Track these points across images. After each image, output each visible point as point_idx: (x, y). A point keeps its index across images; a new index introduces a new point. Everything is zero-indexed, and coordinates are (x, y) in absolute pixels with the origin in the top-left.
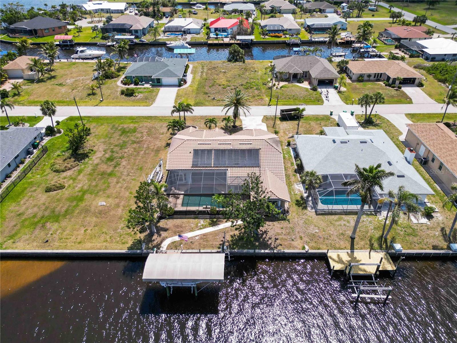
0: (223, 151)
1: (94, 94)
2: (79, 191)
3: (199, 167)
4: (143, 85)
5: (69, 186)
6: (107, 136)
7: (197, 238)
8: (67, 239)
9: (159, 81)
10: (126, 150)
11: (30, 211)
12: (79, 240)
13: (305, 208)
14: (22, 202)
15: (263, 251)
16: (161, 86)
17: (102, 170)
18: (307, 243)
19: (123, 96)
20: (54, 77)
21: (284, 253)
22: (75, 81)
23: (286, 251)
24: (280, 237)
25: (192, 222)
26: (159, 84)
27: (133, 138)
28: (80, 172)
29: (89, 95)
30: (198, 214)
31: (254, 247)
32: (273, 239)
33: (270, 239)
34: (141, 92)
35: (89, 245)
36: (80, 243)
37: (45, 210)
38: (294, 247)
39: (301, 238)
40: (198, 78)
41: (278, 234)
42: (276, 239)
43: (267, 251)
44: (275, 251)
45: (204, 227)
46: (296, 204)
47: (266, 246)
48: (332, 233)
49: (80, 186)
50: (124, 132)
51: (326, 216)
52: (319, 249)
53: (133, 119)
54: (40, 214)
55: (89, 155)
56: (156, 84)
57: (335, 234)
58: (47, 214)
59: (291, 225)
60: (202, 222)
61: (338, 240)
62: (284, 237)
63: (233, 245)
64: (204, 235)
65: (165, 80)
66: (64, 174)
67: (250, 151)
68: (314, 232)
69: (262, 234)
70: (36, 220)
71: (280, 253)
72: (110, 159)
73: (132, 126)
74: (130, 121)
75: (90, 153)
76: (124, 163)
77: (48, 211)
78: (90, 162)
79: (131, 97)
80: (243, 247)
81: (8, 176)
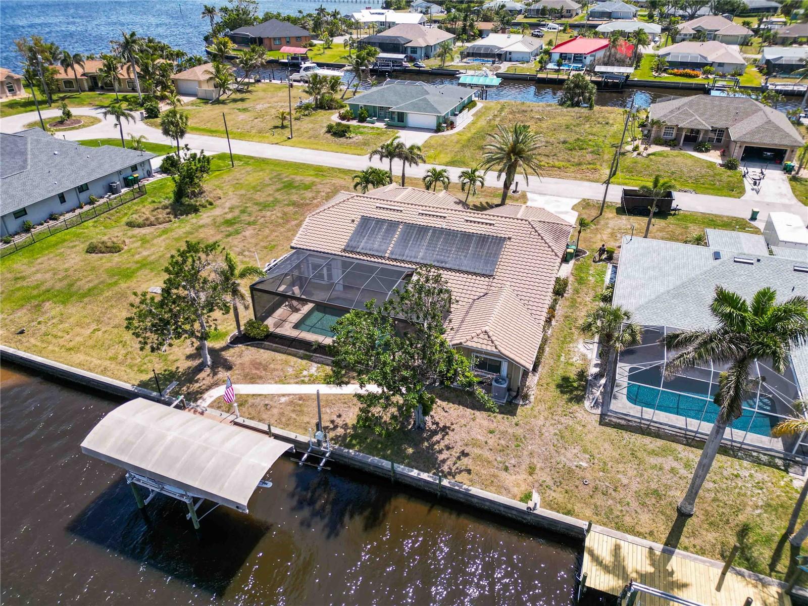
0: (422, 230)
1: (283, 127)
2: (137, 262)
3: (359, 253)
4: (373, 123)
5: (129, 251)
6: (254, 188)
7: (283, 400)
8: (56, 337)
9: (401, 117)
10: (269, 214)
11: (39, 276)
12: (71, 344)
13: (579, 400)
14: (39, 261)
15: (414, 473)
16: (404, 127)
17: (202, 236)
18: (542, 488)
19: (329, 135)
20: (242, 100)
21: (467, 494)
22: (270, 107)
23: (475, 491)
24: (477, 451)
25: (294, 363)
26: (401, 124)
27: (295, 198)
28: (165, 231)
29: (276, 127)
30: (315, 351)
31: (399, 457)
32: (455, 453)
33: (448, 448)
34: (361, 133)
35: (80, 357)
36: (70, 349)
37: (60, 280)
38: (502, 488)
39: (532, 470)
40: (482, 123)
41: (475, 443)
42: (464, 454)
43: (425, 476)
44: (445, 483)
45: (313, 380)
46: (559, 386)
47: (428, 461)
48: (625, 481)
49: (145, 253)
50: (289, 186)
51: (626, 435)
52: (568, 513)
53: (320, 171)
54: (48, 285)
55: (201, 209)
56: (396, 122)
57: (634, 486)
58: (58, 286)
59: (519, 431)
60: (314, 369)
61: (634, 505)
62: (487, 454)
63: (353, 437)
64: (301, 397)
65: (413, 118)
66: (137, 231)
67: (483, 239)
68: (573, 466)
69: (435, 433)
70: (35, 292)
71: (458, 491)
72: (229, 223)
73: (308, 179)
74: (312, 173)
75: (204, 207)
76: (249, 232)
77: (65, 282)
78: (194, 221)
79: (341, 139)
80: (371, 449)
81: (53, 217)
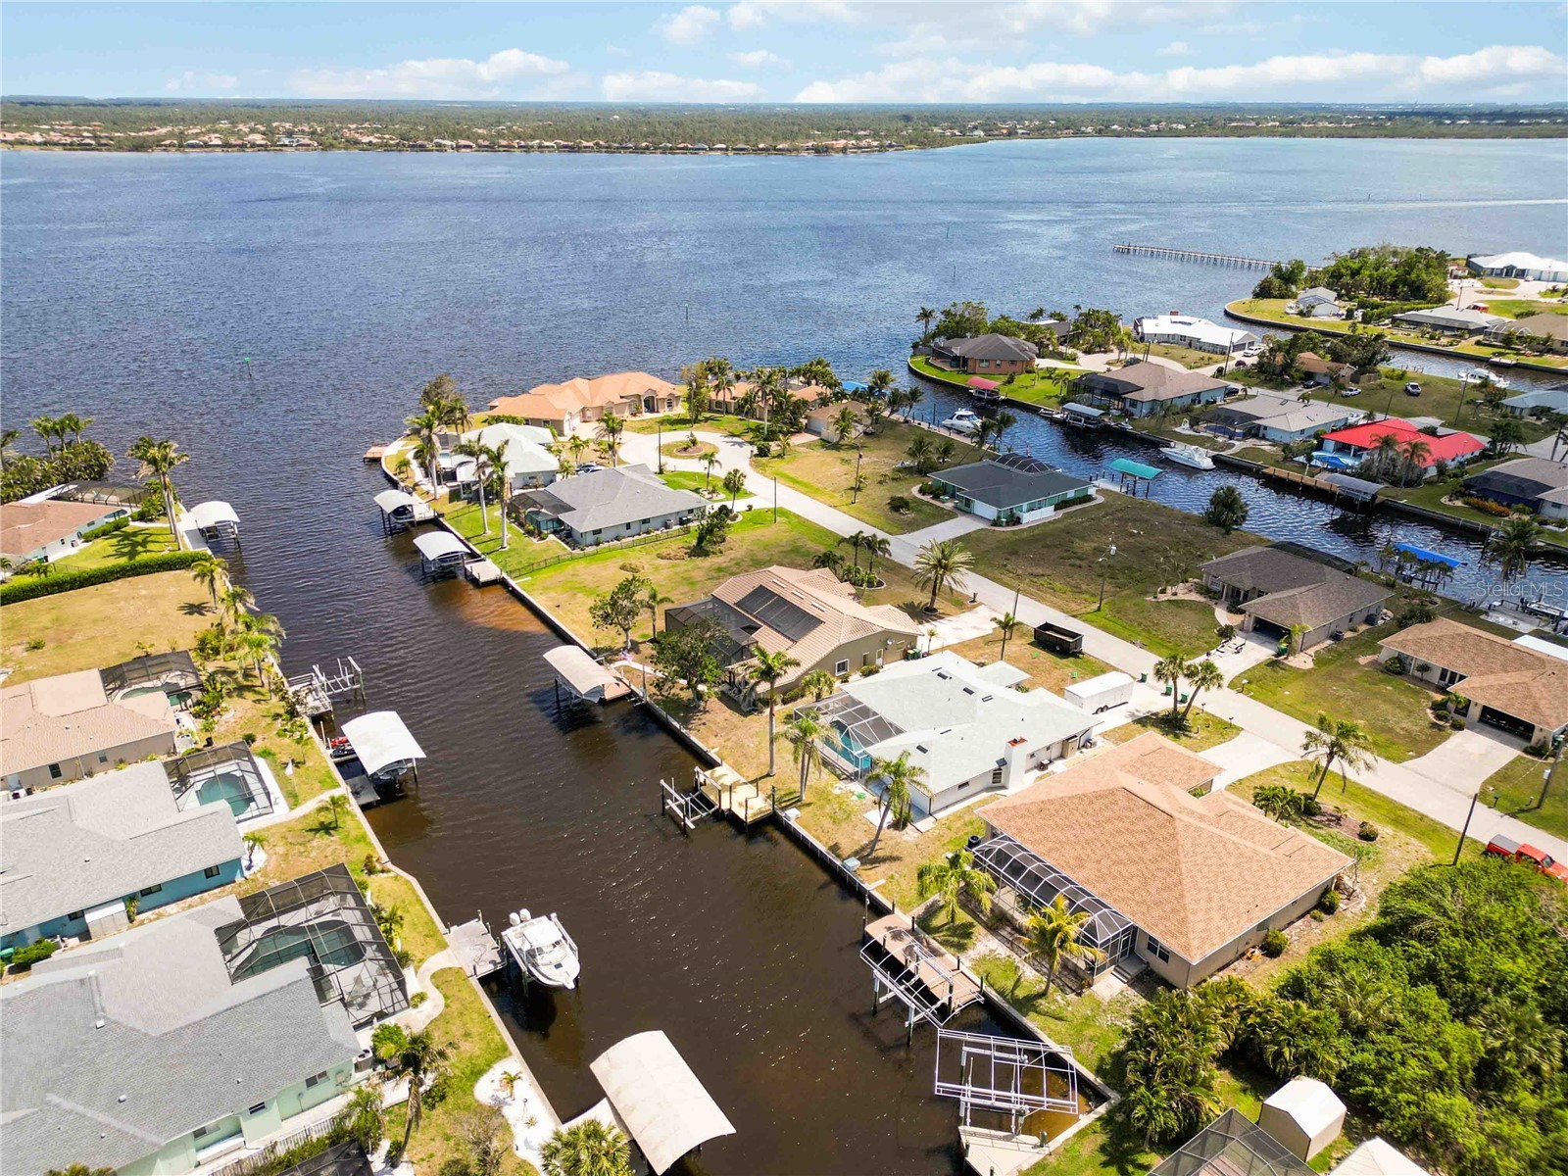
0: (785, 603)
3: (742, 608)
6: (767, 545)
8: (573, 614)
9: (968, 503)
11: (585, 577)
14: (590, 567)
15: (675, 723)
16: (967, 513)
17: (694, 575)
21: (689, 739)
24: (711, 725)
26: (967, 509)
28: (674, 566)
31: (675, 715)
32: (701, 722)
33: (700, 719)
34: (919, 511)
37: (594, 582)
38: (705, 741)
39: (727, 740)
41: (715, 722)
42: (704, 724)
43: (679, 726)
44: (684, 731)
47: (686, 721)
55: (711, 555)
56: (963, 506)
58: (591, 585)
59: (739, 724)
62: (715, 728)
63: (665, 702)
65: (978, 506)
66: (658, 561)
67: (810, 617)
69: (701, 711)
70: (578, 586)
71: (686, 736)
75: (714, 554)
77: (596, 584)
78: (699, 562)
79: (894, 512)
80: (666, 708)
81: (617, 539)
